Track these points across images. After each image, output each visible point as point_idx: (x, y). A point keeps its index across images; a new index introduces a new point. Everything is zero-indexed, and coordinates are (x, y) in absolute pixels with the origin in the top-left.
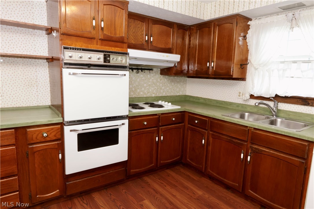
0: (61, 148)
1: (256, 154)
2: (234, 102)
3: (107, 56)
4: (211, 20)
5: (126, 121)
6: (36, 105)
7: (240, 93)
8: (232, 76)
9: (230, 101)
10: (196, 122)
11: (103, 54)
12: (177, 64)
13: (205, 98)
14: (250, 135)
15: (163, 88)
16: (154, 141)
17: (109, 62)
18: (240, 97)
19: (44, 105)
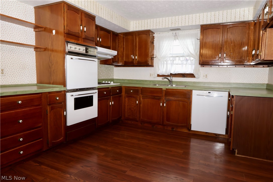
0: (64, 107)
1: (168, 102)
2: (147, 80)
3: (87, 49)
4: (133, 32)
5: (97, 91)
6: (27, 83)
7: (151, 74)
8: (149, 64)
9: (145, 80)
10: (132, 91)
11: (85, 47)
12: (113, 57)
13: (128, 79)
14: (164, 93)
15: (102, 73)
16: (109, 105)
17: (88, 53)
18: (151, 77)
19: (32, 83)
